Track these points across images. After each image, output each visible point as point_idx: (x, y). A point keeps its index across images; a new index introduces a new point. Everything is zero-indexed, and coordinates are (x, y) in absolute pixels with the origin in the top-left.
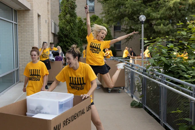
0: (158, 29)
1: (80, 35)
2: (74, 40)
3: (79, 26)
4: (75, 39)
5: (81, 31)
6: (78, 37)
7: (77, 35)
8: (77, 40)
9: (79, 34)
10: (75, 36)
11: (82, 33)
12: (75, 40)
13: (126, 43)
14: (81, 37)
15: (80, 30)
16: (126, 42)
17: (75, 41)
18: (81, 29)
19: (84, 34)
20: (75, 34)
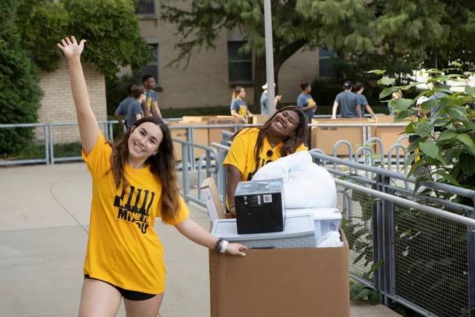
0: (313, 10)
1: (29, 40)
2: (9, 59)
3: (21, 6)
4: (12, 56)
5: (32, 23)
6: (23, 48)
7: (19, 40)
8: (18, 59)
9: (23, 36)
10: (11, 43)
11: (34, 33)
12: (14, 59)
13: (178, 60)
14: (31, 48)
15: (28, 22)
16: (181, 56)
17: (12, 62)
18: (33, 15)
19: (42, 35)
20: (8, 35)
